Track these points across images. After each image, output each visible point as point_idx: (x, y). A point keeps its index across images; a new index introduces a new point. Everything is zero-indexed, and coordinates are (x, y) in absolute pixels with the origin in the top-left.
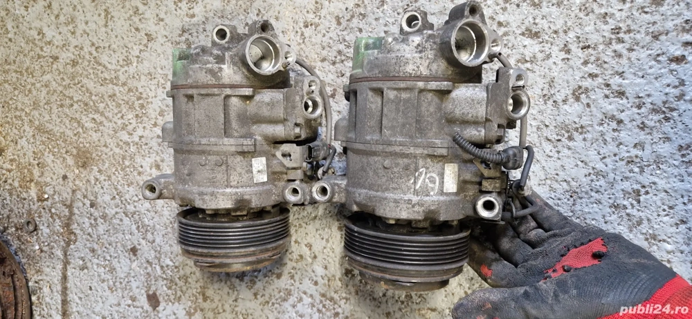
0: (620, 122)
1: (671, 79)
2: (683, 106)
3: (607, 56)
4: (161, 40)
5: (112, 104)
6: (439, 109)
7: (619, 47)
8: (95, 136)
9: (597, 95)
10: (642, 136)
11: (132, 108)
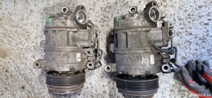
0: (190, 42)
1: (205, 30)
2: (208, 38)
3: (186, 22)
4: (36, 12)
5: (16, 35)
6: (146, 36)
7: (190, 20)
8: (8, 46)
9: (184, 34)
10: (197, 47)
11: (24, 36)
